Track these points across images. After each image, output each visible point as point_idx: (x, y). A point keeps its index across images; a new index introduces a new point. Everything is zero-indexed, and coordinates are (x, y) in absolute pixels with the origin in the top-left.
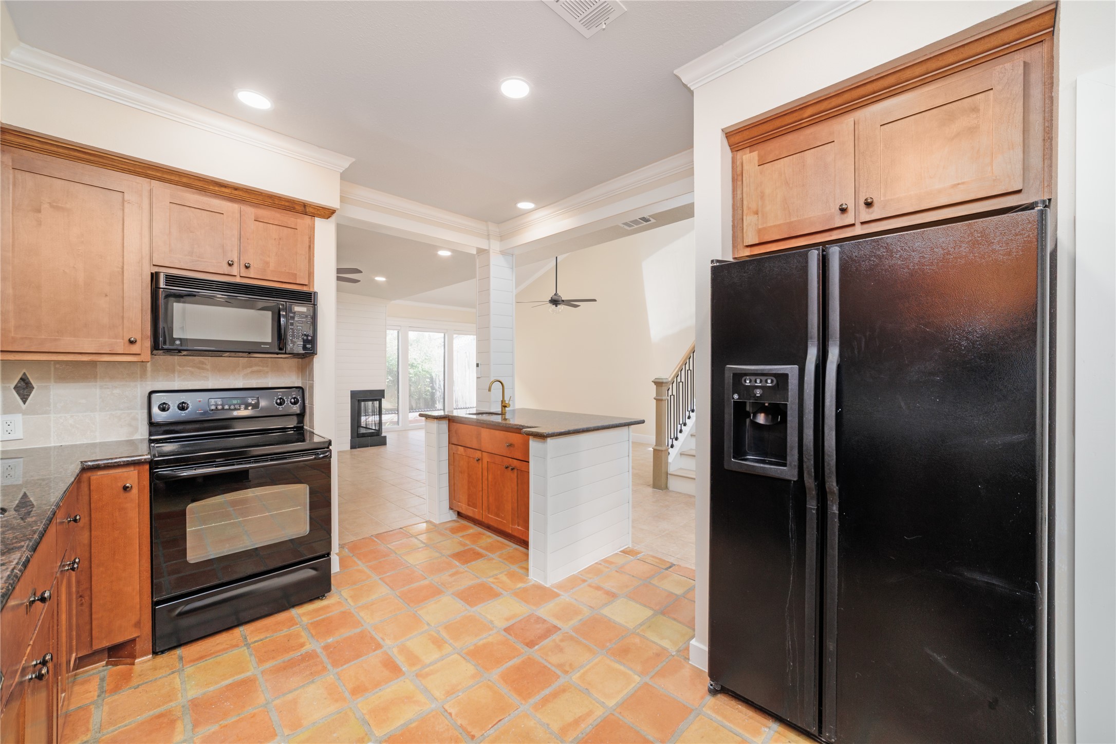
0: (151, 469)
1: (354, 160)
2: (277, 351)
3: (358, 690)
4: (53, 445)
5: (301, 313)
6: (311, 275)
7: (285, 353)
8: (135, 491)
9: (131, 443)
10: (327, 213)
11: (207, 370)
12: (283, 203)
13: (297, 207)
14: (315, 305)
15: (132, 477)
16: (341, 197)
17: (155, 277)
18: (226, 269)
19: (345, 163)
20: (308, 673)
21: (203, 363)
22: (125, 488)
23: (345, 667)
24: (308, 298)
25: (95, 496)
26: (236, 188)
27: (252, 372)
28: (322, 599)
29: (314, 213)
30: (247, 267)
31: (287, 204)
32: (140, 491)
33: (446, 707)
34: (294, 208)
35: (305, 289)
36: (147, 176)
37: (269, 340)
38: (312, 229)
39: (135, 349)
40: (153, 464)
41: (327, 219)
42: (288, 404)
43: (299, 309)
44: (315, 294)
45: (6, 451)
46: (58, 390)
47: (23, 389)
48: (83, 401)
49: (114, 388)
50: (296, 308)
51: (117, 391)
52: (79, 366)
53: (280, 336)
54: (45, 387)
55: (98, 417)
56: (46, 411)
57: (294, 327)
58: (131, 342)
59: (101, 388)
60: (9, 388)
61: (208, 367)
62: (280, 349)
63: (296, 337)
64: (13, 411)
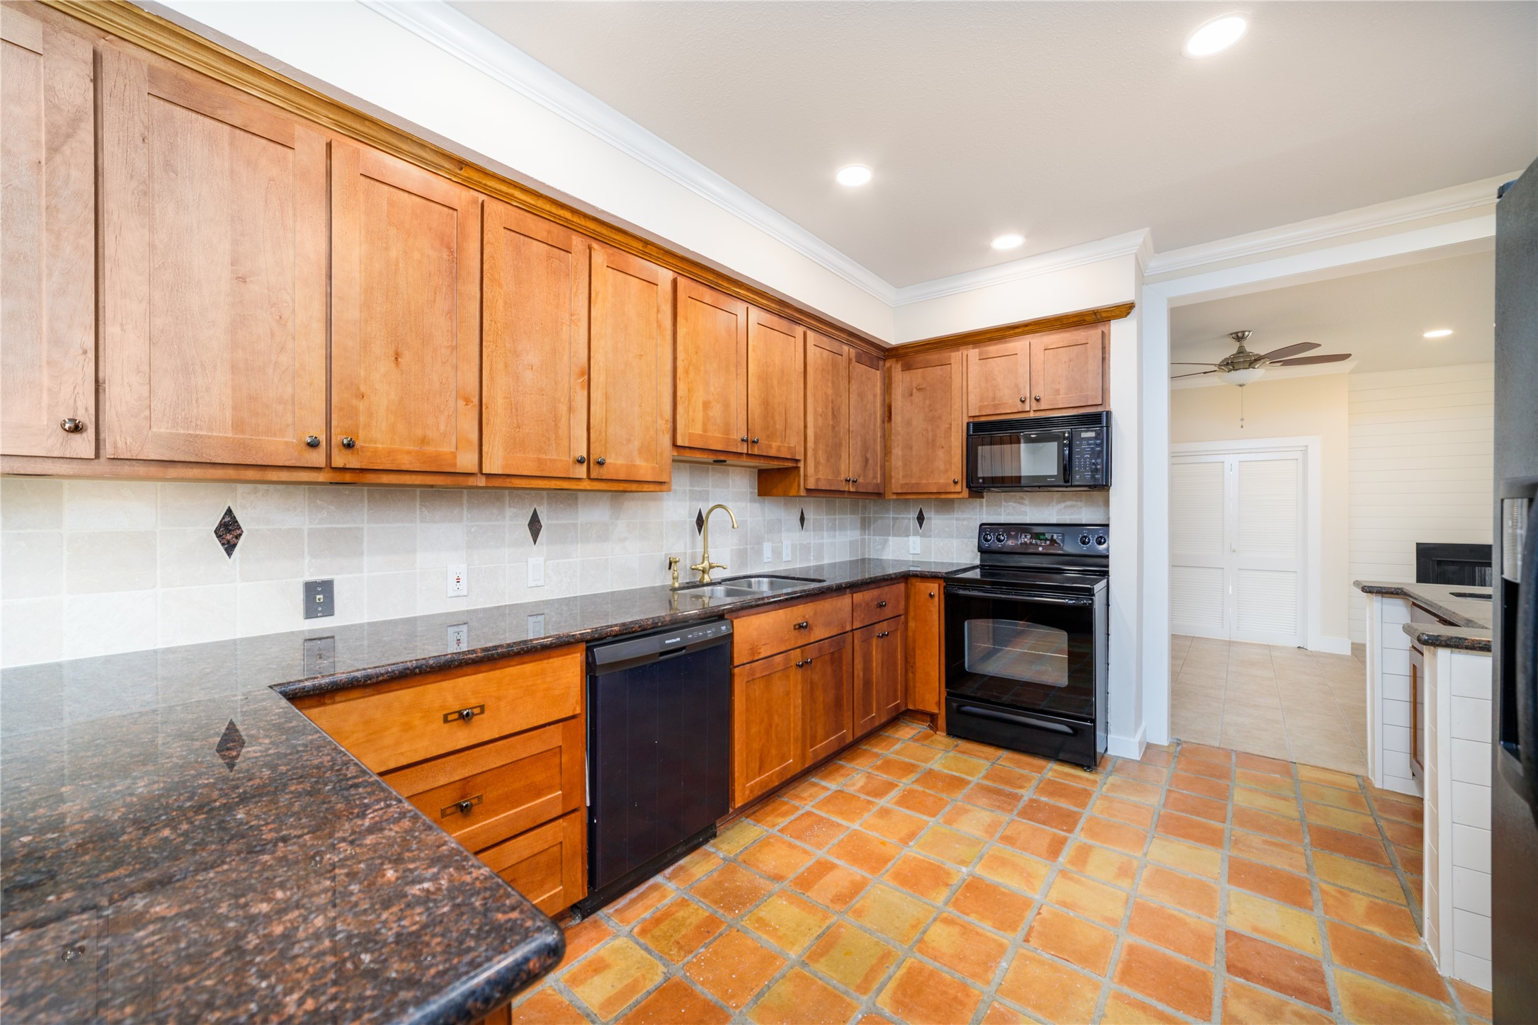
0: (944, 584)
1: (1147, 229)
2: (1062, 483)
3: (1007, 839)
4: (933, 560)
5: (1089, 439)
6: (1105, 391)
7: (1072, 486)
8: (936, 599)
10: (1124, 310)
11: (1026, 505)
12: (1072, 320)
13: (1088, 318)
14: (1108, 426)
15: (934, 589)
17: (969, 425)
18: (1020, 407)
19: (1138, 238)
20: (998, 804)
21: (1022, 498)
22: (931, 598)
23: (1024, 821)
24: (1100, 419)
25: (917, 597)
26: (1026, 325)
27: (1066, 507)
28: (1085, 770)
29: (1108, 317)
30: (1038, 400)
31: (1076, 319)
32: (939, 601)
33: (1044, 908)
34: (1084, 320)
35: (1096, 410)
36: (965, 344)
37: (1055, 473)
38: (1104, 338)
39: (958, 488)
40: (945, 580)
41: (1126, 316)
42: (1093, 543)
43: (1093, 434)
44: (1108, 414)
45: (913, 561)
46: (936, 520)
47: (921, 519)
48: (947, 529)
49: (964, 519)
50: (1084, 435)
51: (965, 523)
52: (943, 501)
53: (1067, 468)
54: (930, 518)
55: (955, 543)
56: (930, 537)
57: (1082, 457)
58: (955, 483)
59: (957, 519)
60: (913, 518)
61: (1027, 502)
62: (1066, 481)
63: (1085, 468)
64: (916, 534)
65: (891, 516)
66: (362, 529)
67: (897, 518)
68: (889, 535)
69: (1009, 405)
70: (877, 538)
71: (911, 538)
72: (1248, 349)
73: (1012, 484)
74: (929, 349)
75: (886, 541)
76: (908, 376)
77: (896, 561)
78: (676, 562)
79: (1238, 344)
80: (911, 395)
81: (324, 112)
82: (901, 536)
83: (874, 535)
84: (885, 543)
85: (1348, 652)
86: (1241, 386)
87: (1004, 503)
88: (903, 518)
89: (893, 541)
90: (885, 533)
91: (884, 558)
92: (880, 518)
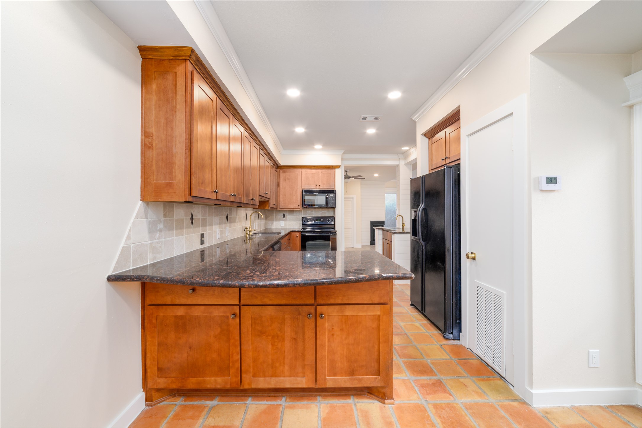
0: (301, 233)
1: (344, 150)
2: (326, 207)
5: (331, 196)
6: (334, 185)
7: (328, 207)
8: (298, 237)
9: (299, 228)
10: (338, 167)
12: (328, 167)
13: (331, 167)
14: (335, 194)
15: (298, 234)
16: (342, 159)
17: (302, 190)
18: (315, 187)
19: (342, 152)
21: (312, 210)
22: (297, 236)
24: (333, 192)
25: (293, 237)
26: (317, 166)
29: (335, 168)
30: (320, 186)
32: (299, 238)
35: (333, 189)
36: (301, 168)
37: (324, 204)
38: (334, 172)
39: (299, 207)
40: (301, 232)
42: (330, 222)
43: (332, 195)
44: (335, 190)
45: (282, 229)
46: (288, 216)
47: (284, 216)
48: (292, 219)
49: (297, 216)
50: (331, 195)
51: (297, 217)
52: (292, 211)
53: (327, 203)
54: (287, 216)
55: (294, 222)
56: (287, 221)
57: (330, 200)
58: (299, 206)
59: (295, 216)
60: (282, 216)
61: (313, 211)
62: (327, 206)
63: (331, 203)
64: (282, 220)
65: (274, 215)
66: (206, 218)
67: (276, 216)
68: (274, 221)
69: (312, 187)
70: (270, 222)
71: (281, 222)
72: (348, 174)
73: (312, 206)
74: (291, 168)
75: (273, 223)
76: (284, 174)
77: (276, 229)
78: (247, 229)
79: (346, 173)
80: (286, 180)
81: (232, 109)
82: (277, 221)
83: (269, 221)
84: (272, 224)
85: (361, 247)
86: (347, 183)
87: (308, 211)
88: (278, 216)
89: (275, 223)
90: (272, 220)
91: (272, 228)
92: (271, 216)
